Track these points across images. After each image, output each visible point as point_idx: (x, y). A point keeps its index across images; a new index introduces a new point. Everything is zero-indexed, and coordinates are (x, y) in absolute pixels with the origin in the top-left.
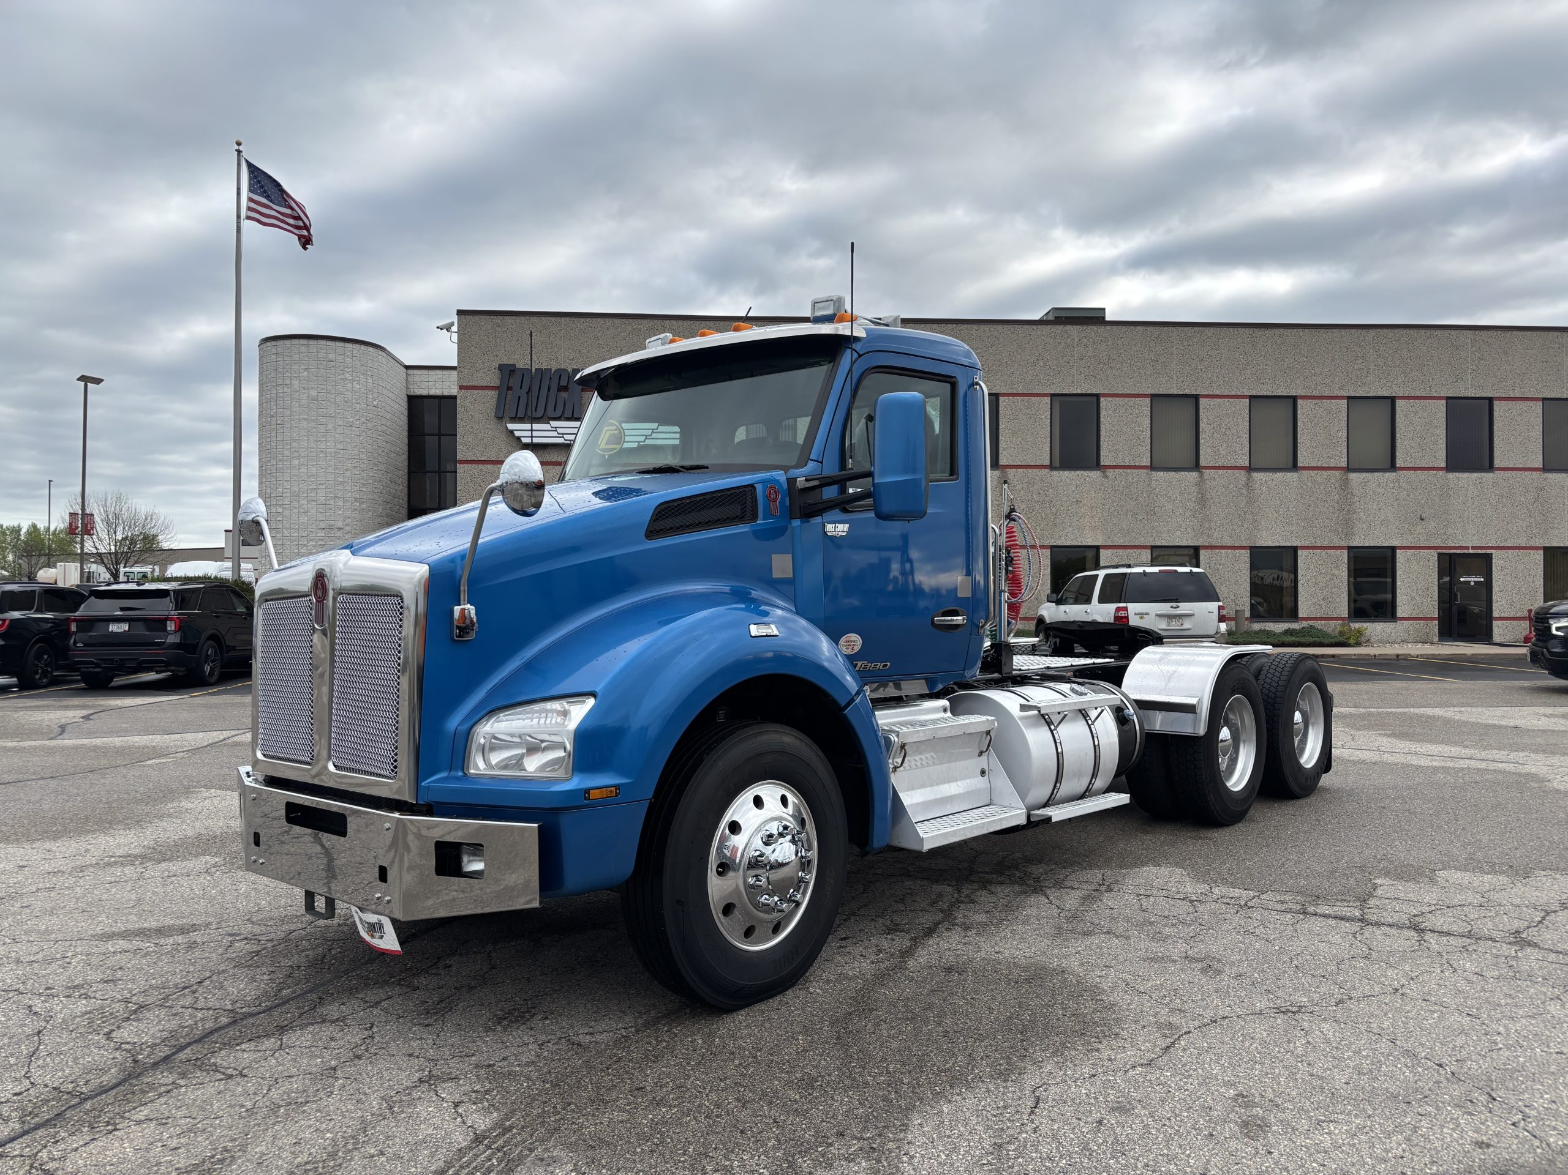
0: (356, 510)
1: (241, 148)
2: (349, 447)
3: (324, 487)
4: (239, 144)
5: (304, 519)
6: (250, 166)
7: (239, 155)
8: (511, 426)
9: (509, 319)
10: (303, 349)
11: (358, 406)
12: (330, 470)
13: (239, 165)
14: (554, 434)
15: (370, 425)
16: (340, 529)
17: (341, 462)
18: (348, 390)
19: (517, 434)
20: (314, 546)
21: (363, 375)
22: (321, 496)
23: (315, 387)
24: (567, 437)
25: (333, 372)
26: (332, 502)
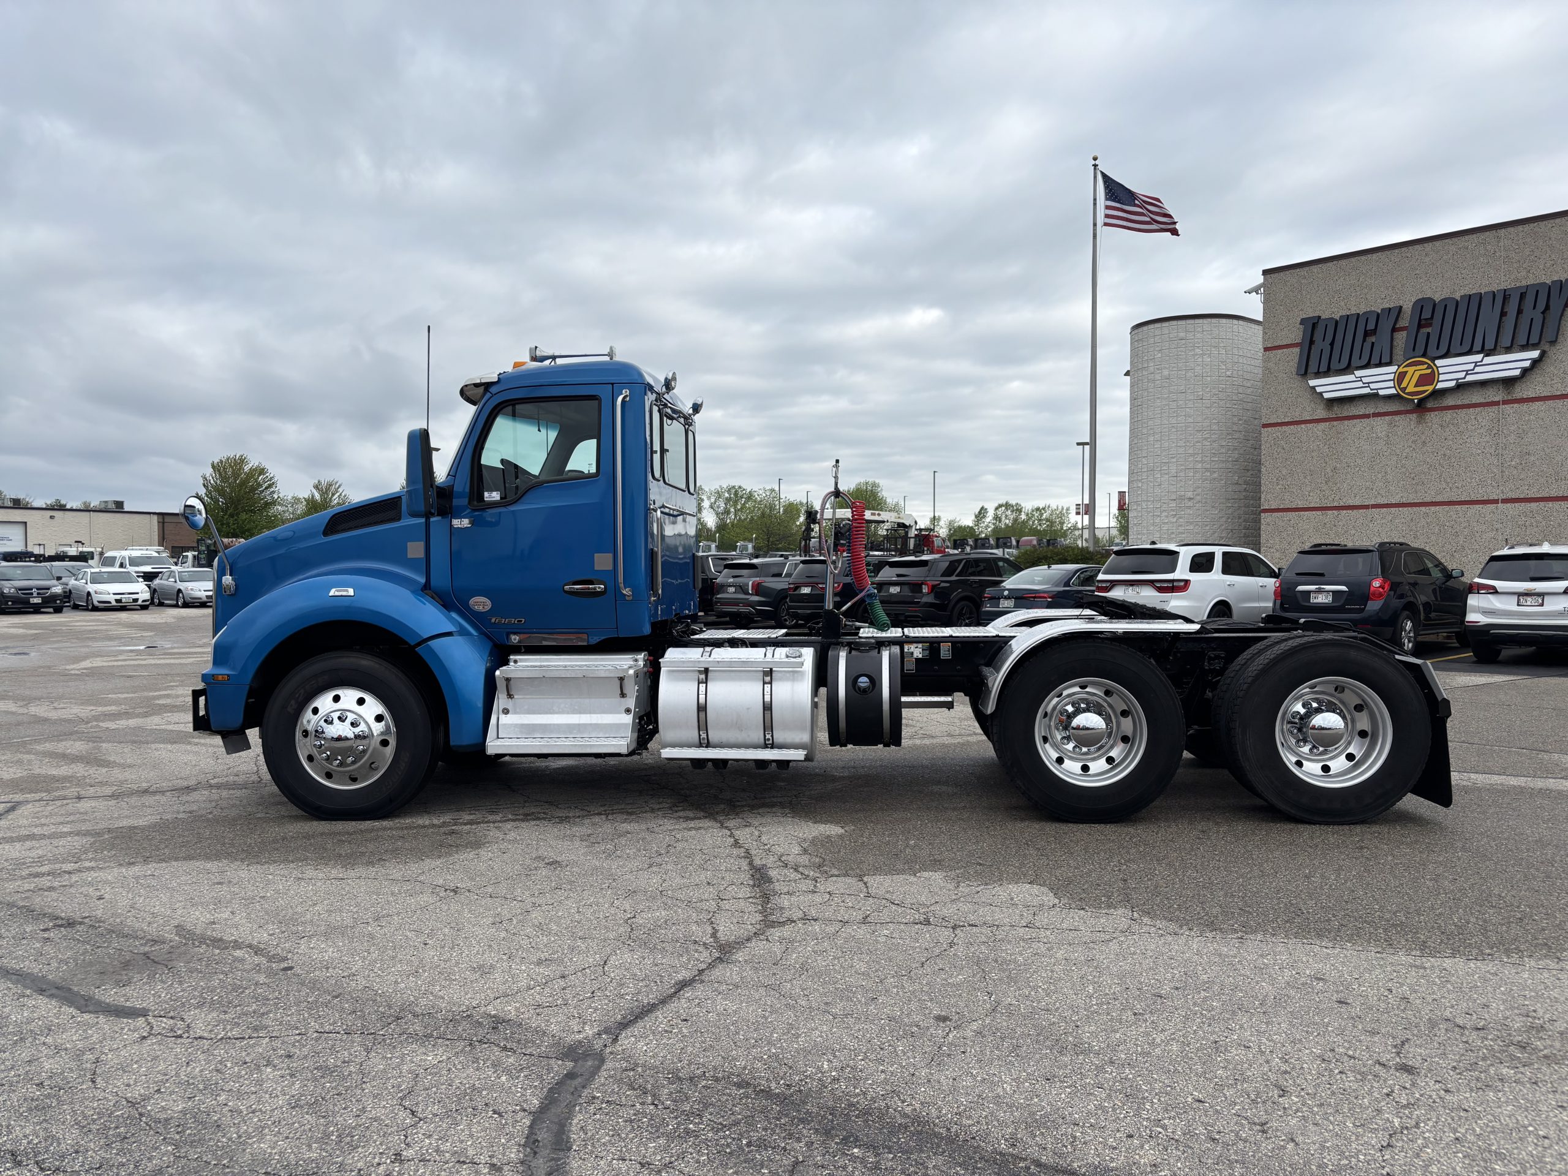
0: (1206, 480)
1: (1097, 162)
2: (1200, 419)
3: (1174, 460)
4: (1095, 159)
5: (1157, 490)
6: (1104, 176)
7: (1095, 169)
8: (1312, 383)
9: (1315, 269)
10: (1158, 332)
11: (1209, 379)
12: (1181, 443)
13: (1095, 177)
14: (1360, 384)
15: (1221, 395)
16: (1190, 499)
17: (1191, 435)
18: (1198, 365)
19: (1319, 390)
20: (1167, 517)
21: (1215, 347)
22: (1173, 470)
23: (1167, 366)
24: (1373, 386)
25: (1184, 350)
26: (1182, 474)
